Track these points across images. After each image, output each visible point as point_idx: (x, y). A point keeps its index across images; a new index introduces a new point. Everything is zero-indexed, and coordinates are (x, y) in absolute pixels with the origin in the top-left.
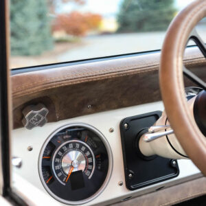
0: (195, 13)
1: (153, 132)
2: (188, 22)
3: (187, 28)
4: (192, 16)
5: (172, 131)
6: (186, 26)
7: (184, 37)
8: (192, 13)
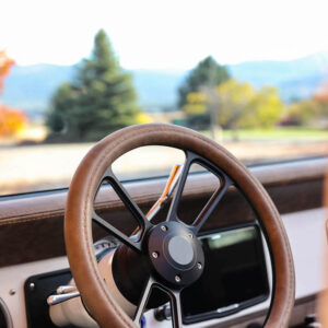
0: (110, 150)
1: (63, 293)
2: (101, 161)
3: (100, 169)
4: (107, 153)
5: (78, 293)
6: (98, 165)
7: (95, 179)
8: (106, 149)
